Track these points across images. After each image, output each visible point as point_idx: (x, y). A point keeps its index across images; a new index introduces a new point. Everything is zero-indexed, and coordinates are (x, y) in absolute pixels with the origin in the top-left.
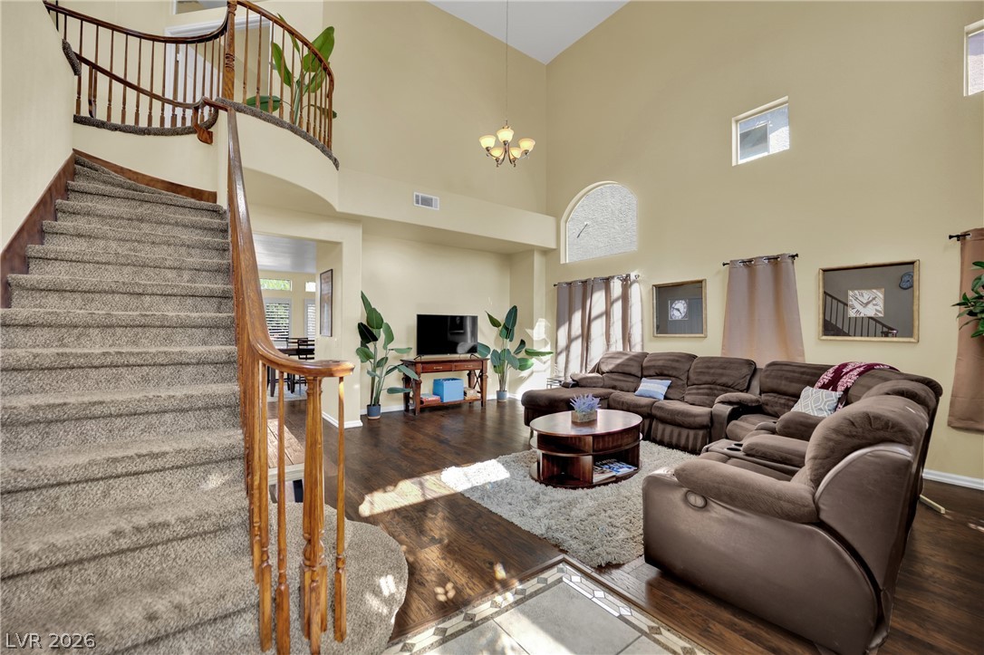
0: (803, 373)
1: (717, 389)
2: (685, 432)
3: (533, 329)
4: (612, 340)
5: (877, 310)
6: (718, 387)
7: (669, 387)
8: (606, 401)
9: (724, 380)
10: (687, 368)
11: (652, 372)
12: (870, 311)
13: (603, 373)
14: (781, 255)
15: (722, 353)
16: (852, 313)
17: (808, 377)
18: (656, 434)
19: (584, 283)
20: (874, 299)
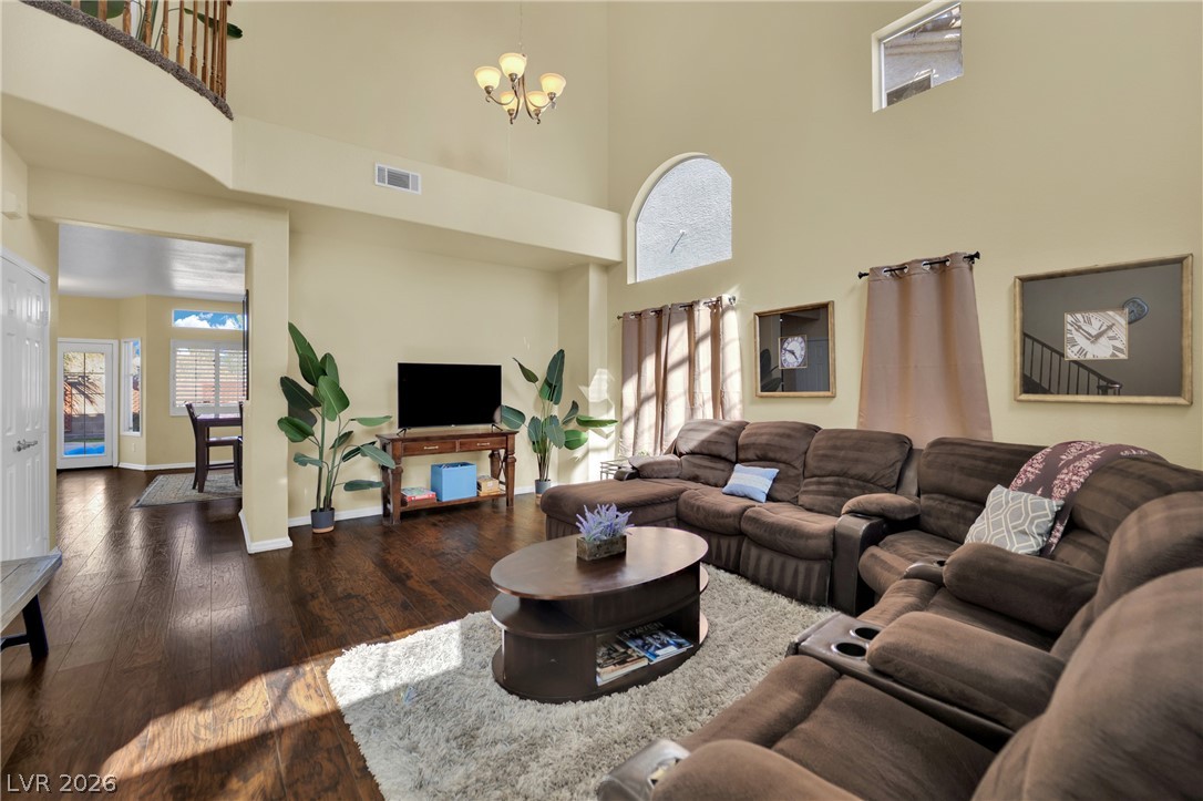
0: (989, 460)
1: (849, 486)
2: (791, 564)
3: (588, 385)
4: (699, 401)
5: (1115, 348)
6: (851, 482)
7: (775, 480)
8: (674, 505)
9: (860, 469)
10: (803, 447)
11: (751, 454)
12: (1101, 351)
13: (681, 455)
14: (951, 256)
15: (860, 423)
16: (1071, 354)
17: (999, 468)
18: (748, 564)
19: (659, 312)
20: (1110, 327)
